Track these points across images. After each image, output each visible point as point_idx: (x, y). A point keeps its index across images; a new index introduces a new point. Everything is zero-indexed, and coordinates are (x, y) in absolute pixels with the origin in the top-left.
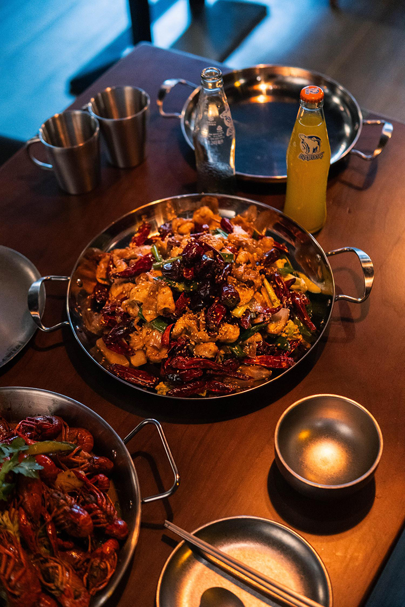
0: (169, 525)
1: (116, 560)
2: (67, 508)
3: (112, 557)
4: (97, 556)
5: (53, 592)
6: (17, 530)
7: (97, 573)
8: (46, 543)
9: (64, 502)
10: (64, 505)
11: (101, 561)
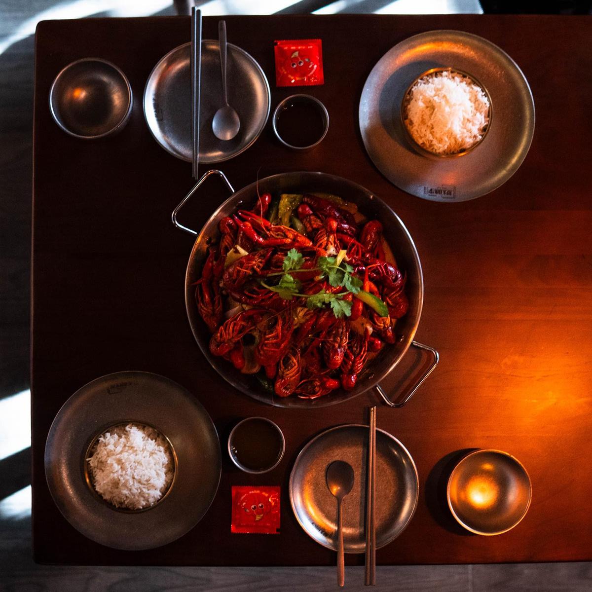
0: (373, 411)
1: (327, 393)
2: (337, 345)
3: (327, 390)
4: (321, 380)
5: (280, 370)
6: (301, 322)
7: (310, 388)
8: (308, 344)
9: (339, 341)
10: (337, 342)
11: (319, 386)
